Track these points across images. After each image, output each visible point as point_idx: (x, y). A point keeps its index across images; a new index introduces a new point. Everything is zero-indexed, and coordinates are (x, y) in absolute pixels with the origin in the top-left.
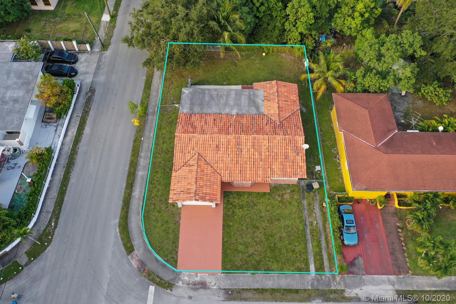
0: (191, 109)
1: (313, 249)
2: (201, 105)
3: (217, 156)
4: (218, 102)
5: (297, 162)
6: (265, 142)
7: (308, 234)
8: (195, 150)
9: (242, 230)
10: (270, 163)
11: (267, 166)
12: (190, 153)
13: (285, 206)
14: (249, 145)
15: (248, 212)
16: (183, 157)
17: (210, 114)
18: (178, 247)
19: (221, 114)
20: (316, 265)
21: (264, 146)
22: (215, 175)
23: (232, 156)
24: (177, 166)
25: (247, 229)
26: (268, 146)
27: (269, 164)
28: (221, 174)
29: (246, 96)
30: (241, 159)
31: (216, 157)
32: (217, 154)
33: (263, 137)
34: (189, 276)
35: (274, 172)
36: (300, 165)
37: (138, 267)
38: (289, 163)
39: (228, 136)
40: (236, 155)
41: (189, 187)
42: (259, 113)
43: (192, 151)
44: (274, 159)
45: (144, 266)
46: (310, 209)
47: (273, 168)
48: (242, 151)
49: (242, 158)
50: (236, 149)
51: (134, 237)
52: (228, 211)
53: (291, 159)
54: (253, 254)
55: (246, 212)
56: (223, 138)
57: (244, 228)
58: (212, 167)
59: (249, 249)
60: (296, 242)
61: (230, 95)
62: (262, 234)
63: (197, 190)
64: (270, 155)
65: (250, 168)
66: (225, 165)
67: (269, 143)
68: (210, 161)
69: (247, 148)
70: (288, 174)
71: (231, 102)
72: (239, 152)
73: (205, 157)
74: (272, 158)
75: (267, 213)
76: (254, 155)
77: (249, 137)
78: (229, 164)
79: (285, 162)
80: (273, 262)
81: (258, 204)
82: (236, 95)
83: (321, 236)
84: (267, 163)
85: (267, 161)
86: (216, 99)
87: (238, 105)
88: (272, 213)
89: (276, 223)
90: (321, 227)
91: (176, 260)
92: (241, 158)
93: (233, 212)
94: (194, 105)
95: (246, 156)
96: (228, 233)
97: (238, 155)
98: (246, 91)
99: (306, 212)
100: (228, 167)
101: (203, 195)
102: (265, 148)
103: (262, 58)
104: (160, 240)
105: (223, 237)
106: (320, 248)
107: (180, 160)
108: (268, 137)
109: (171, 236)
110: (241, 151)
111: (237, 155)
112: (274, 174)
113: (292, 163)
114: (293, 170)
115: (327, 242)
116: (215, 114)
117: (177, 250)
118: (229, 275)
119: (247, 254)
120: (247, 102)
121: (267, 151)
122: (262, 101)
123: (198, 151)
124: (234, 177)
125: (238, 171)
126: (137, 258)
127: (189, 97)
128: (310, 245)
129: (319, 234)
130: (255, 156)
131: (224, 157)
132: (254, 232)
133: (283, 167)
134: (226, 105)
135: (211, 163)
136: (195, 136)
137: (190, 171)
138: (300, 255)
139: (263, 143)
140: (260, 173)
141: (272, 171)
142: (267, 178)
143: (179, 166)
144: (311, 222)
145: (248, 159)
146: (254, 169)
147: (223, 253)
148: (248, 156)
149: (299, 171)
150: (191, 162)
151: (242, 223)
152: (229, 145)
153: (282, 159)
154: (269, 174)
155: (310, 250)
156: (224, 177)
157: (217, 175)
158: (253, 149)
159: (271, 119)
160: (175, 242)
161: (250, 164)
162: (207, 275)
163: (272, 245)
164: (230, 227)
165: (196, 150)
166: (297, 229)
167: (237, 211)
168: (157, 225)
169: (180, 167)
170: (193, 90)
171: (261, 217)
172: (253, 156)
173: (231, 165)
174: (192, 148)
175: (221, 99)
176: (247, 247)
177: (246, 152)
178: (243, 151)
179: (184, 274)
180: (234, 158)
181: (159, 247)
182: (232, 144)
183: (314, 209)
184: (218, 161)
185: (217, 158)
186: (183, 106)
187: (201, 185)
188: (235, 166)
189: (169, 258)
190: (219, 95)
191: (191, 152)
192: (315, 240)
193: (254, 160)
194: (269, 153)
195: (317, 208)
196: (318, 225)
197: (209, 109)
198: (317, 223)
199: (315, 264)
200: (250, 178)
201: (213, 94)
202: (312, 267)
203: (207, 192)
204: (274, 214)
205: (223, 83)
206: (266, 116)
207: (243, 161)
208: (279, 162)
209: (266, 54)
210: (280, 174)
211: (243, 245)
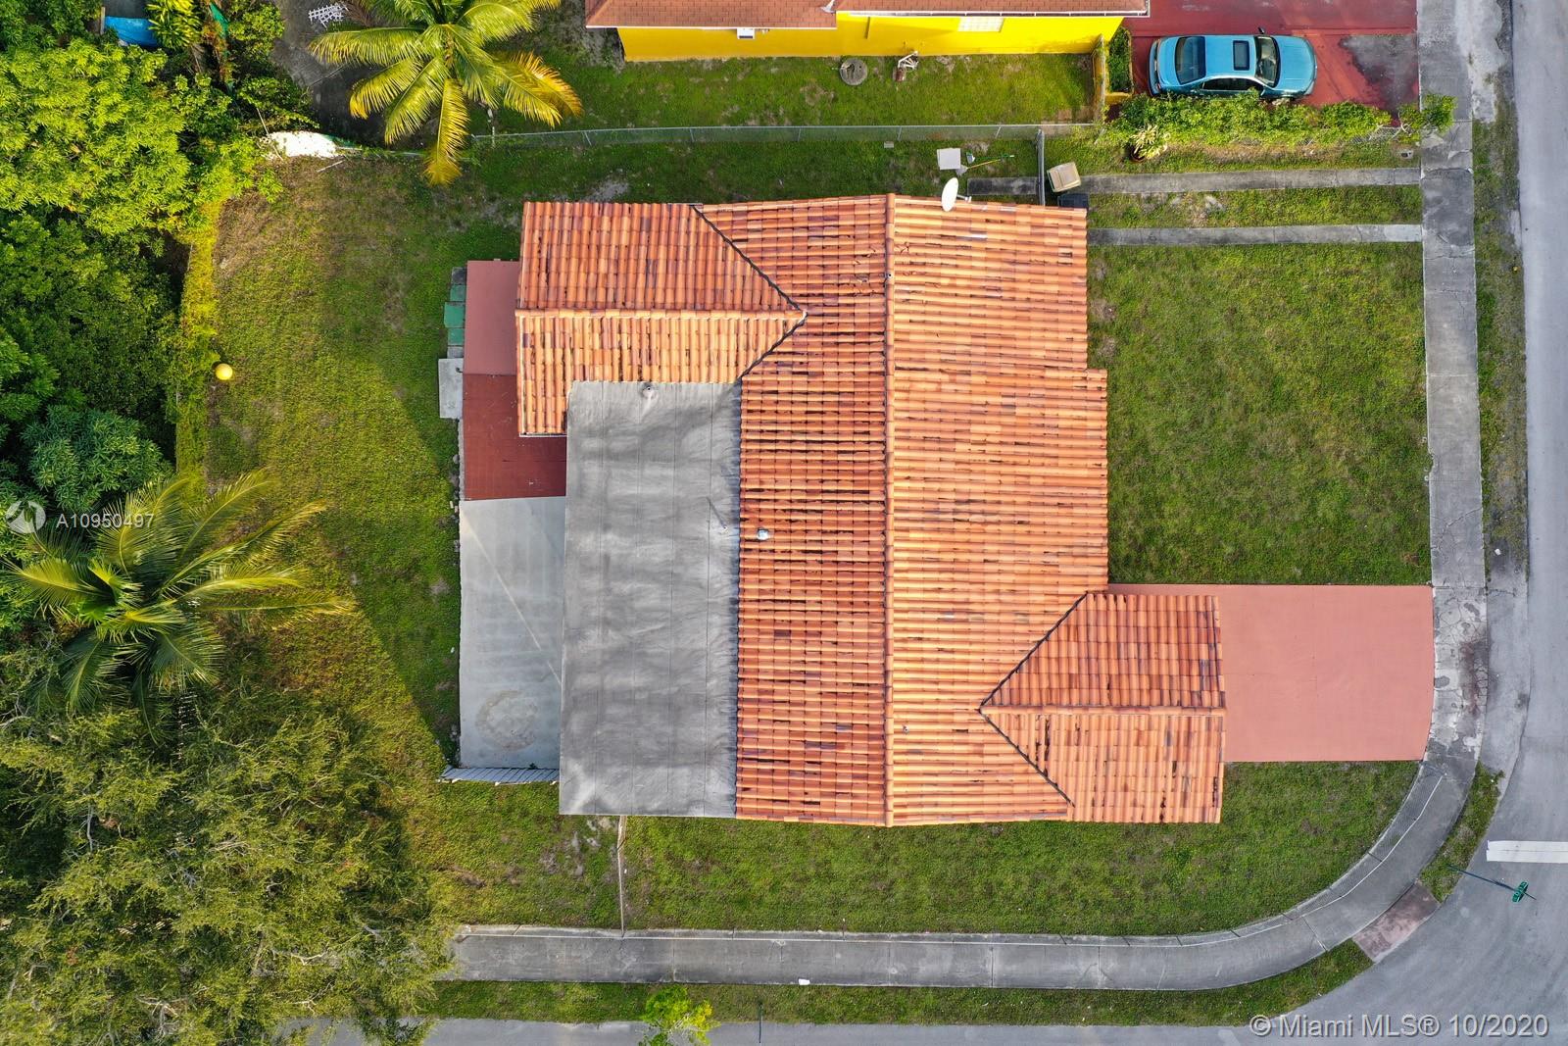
0: (705, 757)
1: (1323, 222)
2: (673, 709)
3: (995, 618)
4: (657, 620)
5: (1015, 243)
6: (923, 386)
7: (1260, 237)
8: (969, 723)
9: (1253, 503)
10: (1022, 367)
11: (1033, 383)
12: (982, 745)
13: (1144, 321)
14: (936, 466)
15: (1176, 476)
16: (1001, 779)
17: (737, 661)
18: (1335, 764)
19: (738, 602)
20: (1385, 215)
21: (939, 391)
22: (1082, 622)
23: (993, 543)
24: (1044, 803)
25: (1249, 483)
26: (941, 371)
27: (1025, 372)
28: (1075, 596)
29: (614, 472)
30: (1007, 503)
31: (999, 623)
32: (987, 617)
33: (897, 395)
34: (1444, 709)
35: (1061, 355)
36: (1027, 230)
37: (1418, 918)
38: (1020, 281)
39: (897, 565)
40: (989, 528)
41: (1157, 738)
42: (727, 412)
43: (971, 738)
44: (1002, 351)
45: (1412, 892)
46: (1149, 217)
47: (1046, 359)
48: (966, 498)
49: (1003, 498)
50: (957, 526)
51: (1297, 951)
52: (1174, 561)
53: (1000, 270)
54: (1349, 459)
55: (1174, 486)
56: (907, 589)
57: (1248, 493)
58: (1047, 638)
59: (1329, 474)
60: (1297, 285)
61: (607, 558)
62: (1268, 422)
63: (1175, 703)
64: (984, 364)
65: (1047, 461)
66: (1033, 579)
67: (925, 370)
68: (1017, 648)
69: (955, 471)
70: (1070, 290)
71: (659, 551)
72: (971, 513)
73: (999, 673)
74: (998, 360)
75: (1178, 397)
76: (984, 443)
77: (897, 464)
78: (1032, 559)
79: (1013, 299)
80: (1380, 384)
81: (1139, 435)
82: (606, 528)
83: (1271, 186)
84: (1019, 382)
85: (1012, 381)
86: (635, 632)
87: (678, 517)
88: (1177, 377)
89: (1220, 361)
90: (1231, 180)
91: (1384, 768)
92: (999, 503)
93: (1178, 539)
94: (674, 744)
95: (989, 478)
96: (1271, 562)
97: (990, 518)
98: (582, 476)
99: (1165, 234)
100: (1046, 564)
101: (1195, 671)
102: (952, 387)
103: (253, 381)
104: (1307, 842)
105: (1288, 583)
106: (1320, 192)
107: (1017, 789)
108: (898, 369)
109: (1290, 795)
110: (969, 502)
111: (986, 523)
112: (1068, 356)
113: (1019, 267)
114: (1051, 265)
115: (1294, 161)
116: (738, 631)
117: (1346, 768)
118: (1436, 554)
119: (1352, 485)
120: (652, 471)
121: (966, 378)
122: (650, 394)
123: (971, 708)
124: (1087, 536)
125: (1058, 515)
126: (1380, 928)
127: (625, 776)
128: (1310, 233)
129: (1260, 191)
130: (989, 439)
131: (999, 583)
132: (1262, 456)
133: (1035, 310)
134: (678, 575)
135: (1027, 643)
136: (899, 727)
137: (1075, 738)
138: (1347, 274)
139: (928, 396)
140: (1066, 415)
141: (1057, 360)
142: (1090, 385)
143: (1042, 794)
144: (1208, 216)
145: (1004, 469)
146: (1048, 446)
147: (1352, 582)
148: (989, 468)
149: (1056, 241)
150: (1029, 737)
151: (1224, 504)
152: (938, 561)
153: (1004, 313)
154: (1069, 375)
155: (1327, 235)
156: (1091, 580)
157: (1082, 614)
158: (959, 447)
159: (771, 353)
160: (1315, 777)
161: (1025, 460)
162: (1437, 640)
163: (1313, 383)
164: (1242, 553)
165: (965, 718)
166: (1240, 277)
167: (1171, 526)
168: (1245, 858)
169: (1052, 788)
170: (577, 756)
171: (1196, 423)
172: (988, 448)
173: (1032, 549)
174: (956, 738)
175: (639, 604)
176: (1322, 485)
177: (972, 477)
178: (969, 493)
179: (1439, 731)
180: (1002, 538)
181: (1336, 842)
182: (936, 546)
183: (1149, 200)
184: (1017, 613)
185: (1003, 618)
186: (684, 801)
187: (1145, 685)
188: (1040, 530)
189: (1377, 795)
190: (609, 614)
191: (979, 739)
192: (1288, 210)
193: (1006, 443)
194: (973, 369)
195: (1148, 184)
196: (1223, 189)
197: (703, 662)
198: (1214, 194)
199: (1382, 221)
200: (1090, 463)
201: (600, 645)
202: (1396, 233)
203: (1174, 655)
204: (1180, 369)
205: (441, 597)
206: (747, 373)
207: (1015, 493)
208: (1015, 328)
209: (224, 360)
210: (1070, 327)
211: (1314, 501)
